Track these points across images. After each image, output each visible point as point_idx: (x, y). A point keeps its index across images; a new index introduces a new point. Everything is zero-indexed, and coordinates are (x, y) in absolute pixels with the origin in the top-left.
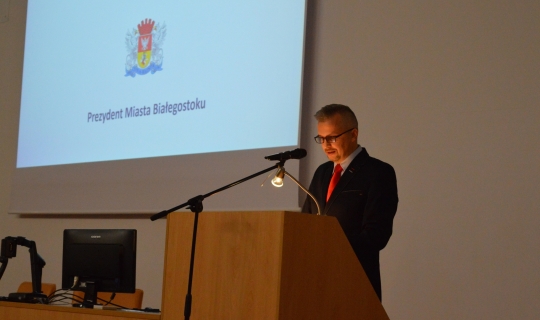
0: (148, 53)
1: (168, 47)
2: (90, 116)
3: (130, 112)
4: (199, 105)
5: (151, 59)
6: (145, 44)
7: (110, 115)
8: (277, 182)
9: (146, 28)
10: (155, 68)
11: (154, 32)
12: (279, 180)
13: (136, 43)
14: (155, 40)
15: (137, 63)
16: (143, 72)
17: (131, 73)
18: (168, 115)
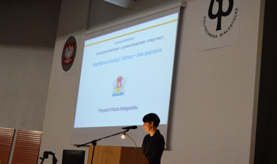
0: (120, 88)
1: (127, 86)
2: (100, 110)
3: (113, 109)
4: (135, 108)
5: (121, 91)
6: (119, 85)
7: (106, 110)
8: (123, 137)
9: (120, 79)
10: (122, 94)
11: (122, 81)
12: (124, 136)
13: (116, 84)
14: (122, 84)
15: (116, 92)
16: (118, 95)
17: (113, 95)
18: (125, 111)
